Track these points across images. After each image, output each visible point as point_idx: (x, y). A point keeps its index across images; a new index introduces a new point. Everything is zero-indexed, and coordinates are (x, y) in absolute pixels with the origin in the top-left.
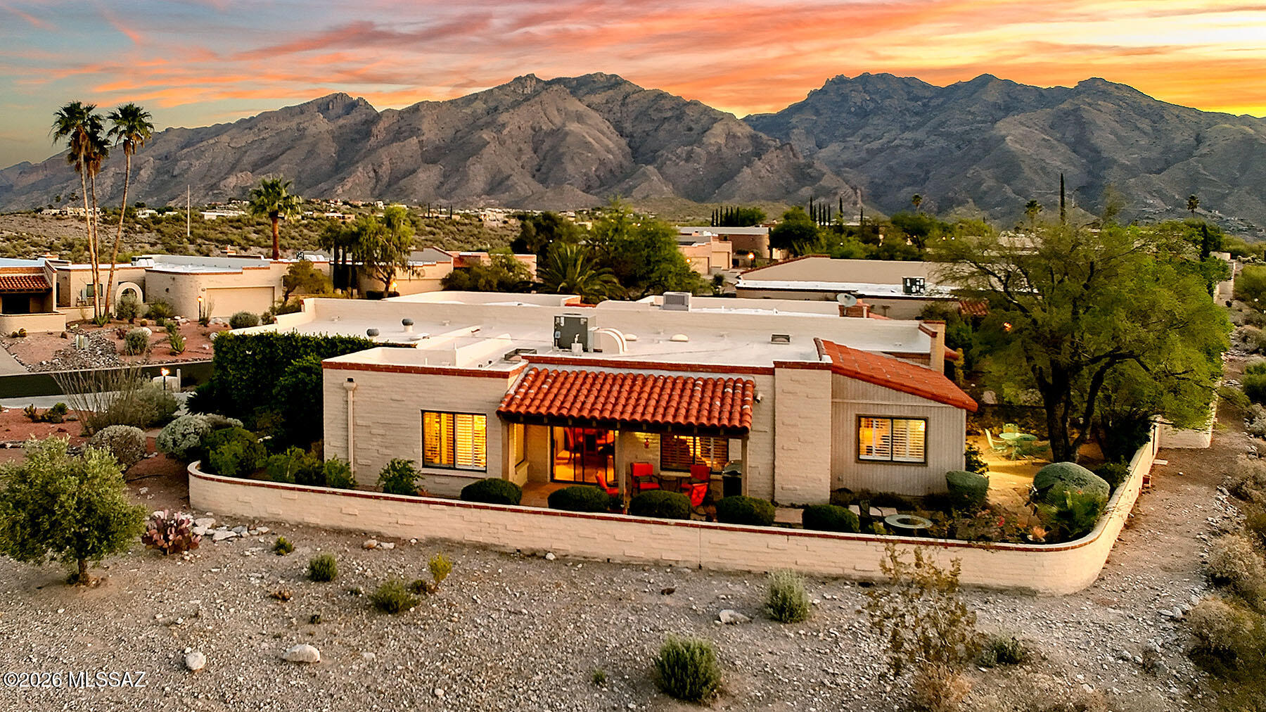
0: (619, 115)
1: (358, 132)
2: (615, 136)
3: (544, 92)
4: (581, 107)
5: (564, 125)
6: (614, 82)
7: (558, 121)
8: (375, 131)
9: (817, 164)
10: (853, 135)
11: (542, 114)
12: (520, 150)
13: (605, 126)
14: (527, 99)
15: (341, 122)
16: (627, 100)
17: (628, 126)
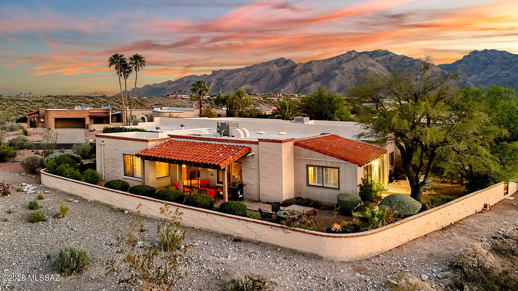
0: (389, 64)
1: (289, 71)
3: (359, 57)
4: (373, 62)
5: (367, 68)
6: (386, 53)
8: (295, 70)
9: (468, 82)
10: (482, 72)
11: (358, 64)
12: (350, 77)
14: (352, 59)
15: (283, 67)
16: (391, 59)
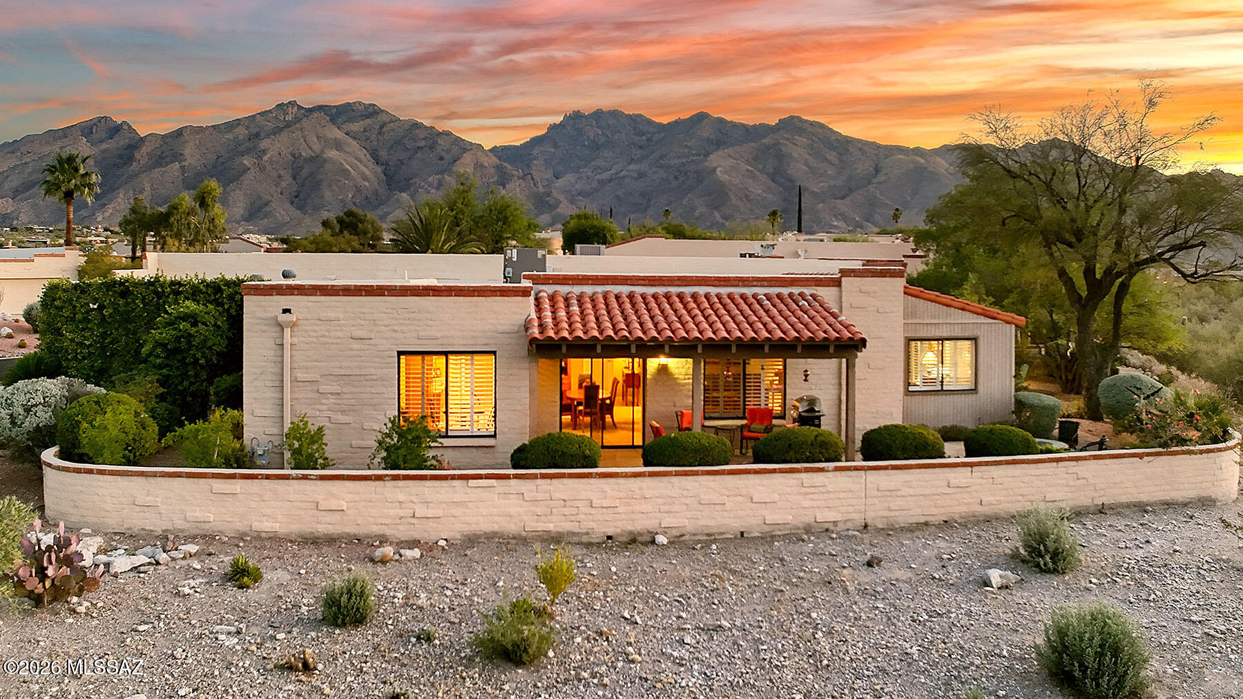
0: (376, 143)
1: (120, 157)
2: (371, 164)
3: (305, 120)
4: (339, 134)
5: (322, 151)
6: (372, 111)
7: (317, 147)
8: (137, 156)
9: (555, 193)
10: (586, 166)
11: (302, 140)
12: (280, 177)
13: (362, 154)
14: (288, 125)
15: (104, 146)
16: (384, 130)
17: (383, 154)
